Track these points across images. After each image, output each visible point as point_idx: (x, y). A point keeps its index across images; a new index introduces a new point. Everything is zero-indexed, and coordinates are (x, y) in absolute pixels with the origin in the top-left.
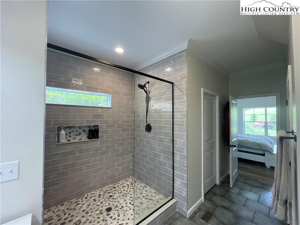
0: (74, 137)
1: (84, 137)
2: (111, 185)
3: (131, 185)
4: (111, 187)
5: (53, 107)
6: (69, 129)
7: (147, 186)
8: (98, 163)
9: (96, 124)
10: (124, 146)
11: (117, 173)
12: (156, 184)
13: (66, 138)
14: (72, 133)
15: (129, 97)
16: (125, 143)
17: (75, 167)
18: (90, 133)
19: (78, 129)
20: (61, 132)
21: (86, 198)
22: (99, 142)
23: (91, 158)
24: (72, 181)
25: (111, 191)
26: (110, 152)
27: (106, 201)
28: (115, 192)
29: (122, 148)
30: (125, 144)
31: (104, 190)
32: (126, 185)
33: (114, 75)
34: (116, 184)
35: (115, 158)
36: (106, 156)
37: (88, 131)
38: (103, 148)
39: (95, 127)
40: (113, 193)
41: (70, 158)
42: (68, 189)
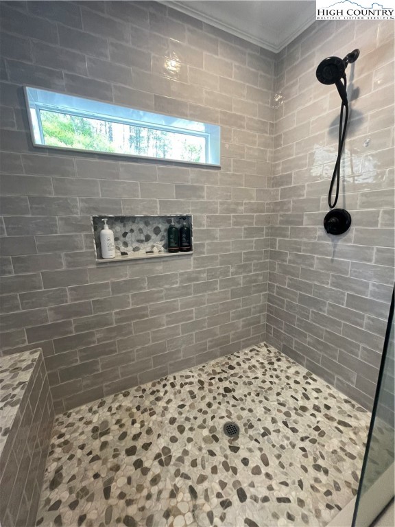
0: (135, 245)
1: (157, 247)
2: (222, 359)
3: (270, 366)
4: (223, 365)
5: (76, 159)
6: (122, 225)
7: (314, 376)
8: (192, 310)
9: (185, 212)
10: (250, 271)
11: (234, 334)
12: (355, 381)
13: (118, 248)
14: (129, 234)
15: (265, 135)
16: (251, 264)
17: (144, 318)
18: (172, 236)
19: (142, 226)
20: (103, 231)
21: (173, 385)
22: (194, 259)
23: (176, 297)
24: (139, 347)
25: (225, 375)
26: (218, 286)
27: (220, 403)
28: (236, 379)
29: (244, 277)
30: (253, 268)
31: (209, 369)
32: (257, 365)
33: (229, 61)
34: (232, 357)
35: (229, 299)
36: (211, 294)
37: (165, 230)
38: (202, 276)
39: (182, 220)
40: (230, 382)
41: (130, 296)
42: (134, 362)
